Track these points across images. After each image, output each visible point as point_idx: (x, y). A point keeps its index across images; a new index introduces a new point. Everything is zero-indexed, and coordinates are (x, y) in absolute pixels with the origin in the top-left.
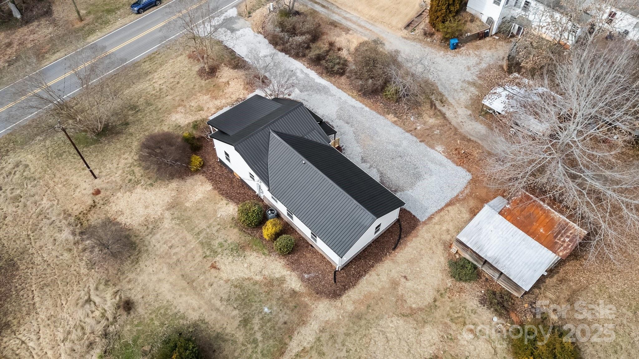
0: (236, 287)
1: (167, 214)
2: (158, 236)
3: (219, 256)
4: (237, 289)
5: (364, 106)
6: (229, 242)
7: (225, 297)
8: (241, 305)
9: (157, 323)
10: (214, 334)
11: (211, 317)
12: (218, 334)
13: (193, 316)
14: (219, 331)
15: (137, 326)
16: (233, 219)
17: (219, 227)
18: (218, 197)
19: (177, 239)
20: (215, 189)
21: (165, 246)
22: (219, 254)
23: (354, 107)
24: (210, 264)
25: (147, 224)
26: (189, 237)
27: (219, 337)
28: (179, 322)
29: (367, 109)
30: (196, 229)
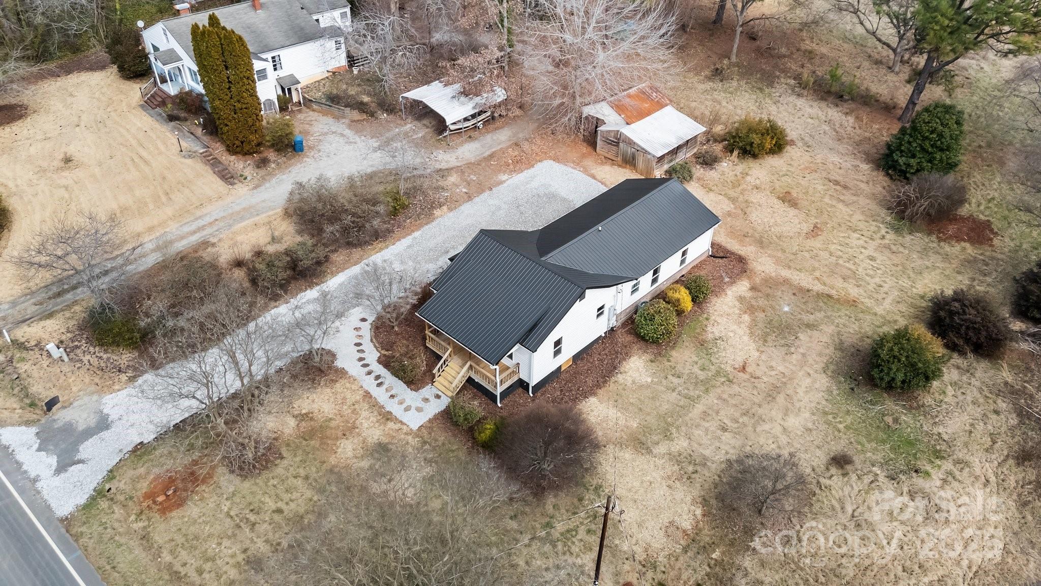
0: (765, 341)
1: (662, 449)
2: (707, 453)
3: (723, 366)
4: (769, 340)
5: (410, 237)
6: (696, 359)
7: (784, 349)
8: (789, 333)
9: (849, 419)
10: (839, 354)
11: (817, 362)
12: (835, 349)
13: (823, 381)
14: (832, 348)
15: (863, 445)
16: (652, 361)
17: (670, 377)
18: (611, 386)
19: (707, 425)
20: (594, 394)
21: (723, 438)
22: (719, 367)
23: (409, 247)
24: (741, 374)
25: (686, 476)
26: (699, 408)
27: (840, 347)
28: (838, 395)
29: (417, 234)
30: (681, 403)
